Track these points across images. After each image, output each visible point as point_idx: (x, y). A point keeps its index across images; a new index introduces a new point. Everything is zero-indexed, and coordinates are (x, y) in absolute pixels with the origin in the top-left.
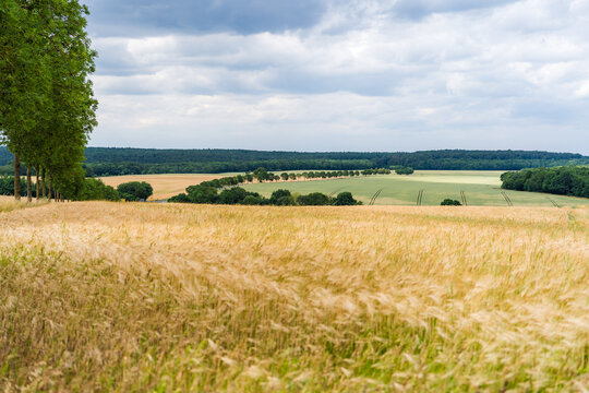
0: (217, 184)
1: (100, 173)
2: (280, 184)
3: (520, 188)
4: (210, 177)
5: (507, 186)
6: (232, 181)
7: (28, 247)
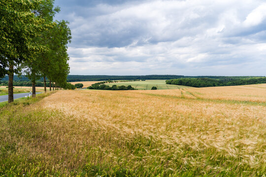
0: (99, 84)
1: (70, 81)
2: (114, 83)
3: (170, 84)
4: (97, 82)
5: (167, 83)
6: (102, 83)
7: (55, 111)
